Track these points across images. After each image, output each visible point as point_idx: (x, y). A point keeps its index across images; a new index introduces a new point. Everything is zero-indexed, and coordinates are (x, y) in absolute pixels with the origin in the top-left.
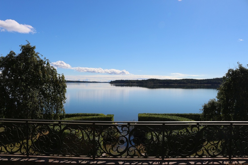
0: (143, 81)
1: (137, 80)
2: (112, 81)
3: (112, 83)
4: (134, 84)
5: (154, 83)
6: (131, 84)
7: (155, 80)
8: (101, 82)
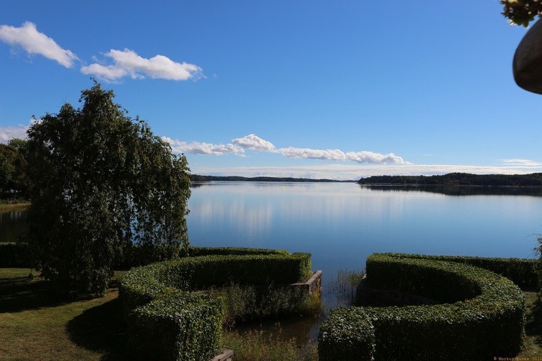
0: (434, 177)
1: (422, 176)
2: (362, 179)
3: (363, 182)
4: (414, 185)
5: (461, 183)
6: (406, 185)
7: (464, 175)
8: (339, 181)
